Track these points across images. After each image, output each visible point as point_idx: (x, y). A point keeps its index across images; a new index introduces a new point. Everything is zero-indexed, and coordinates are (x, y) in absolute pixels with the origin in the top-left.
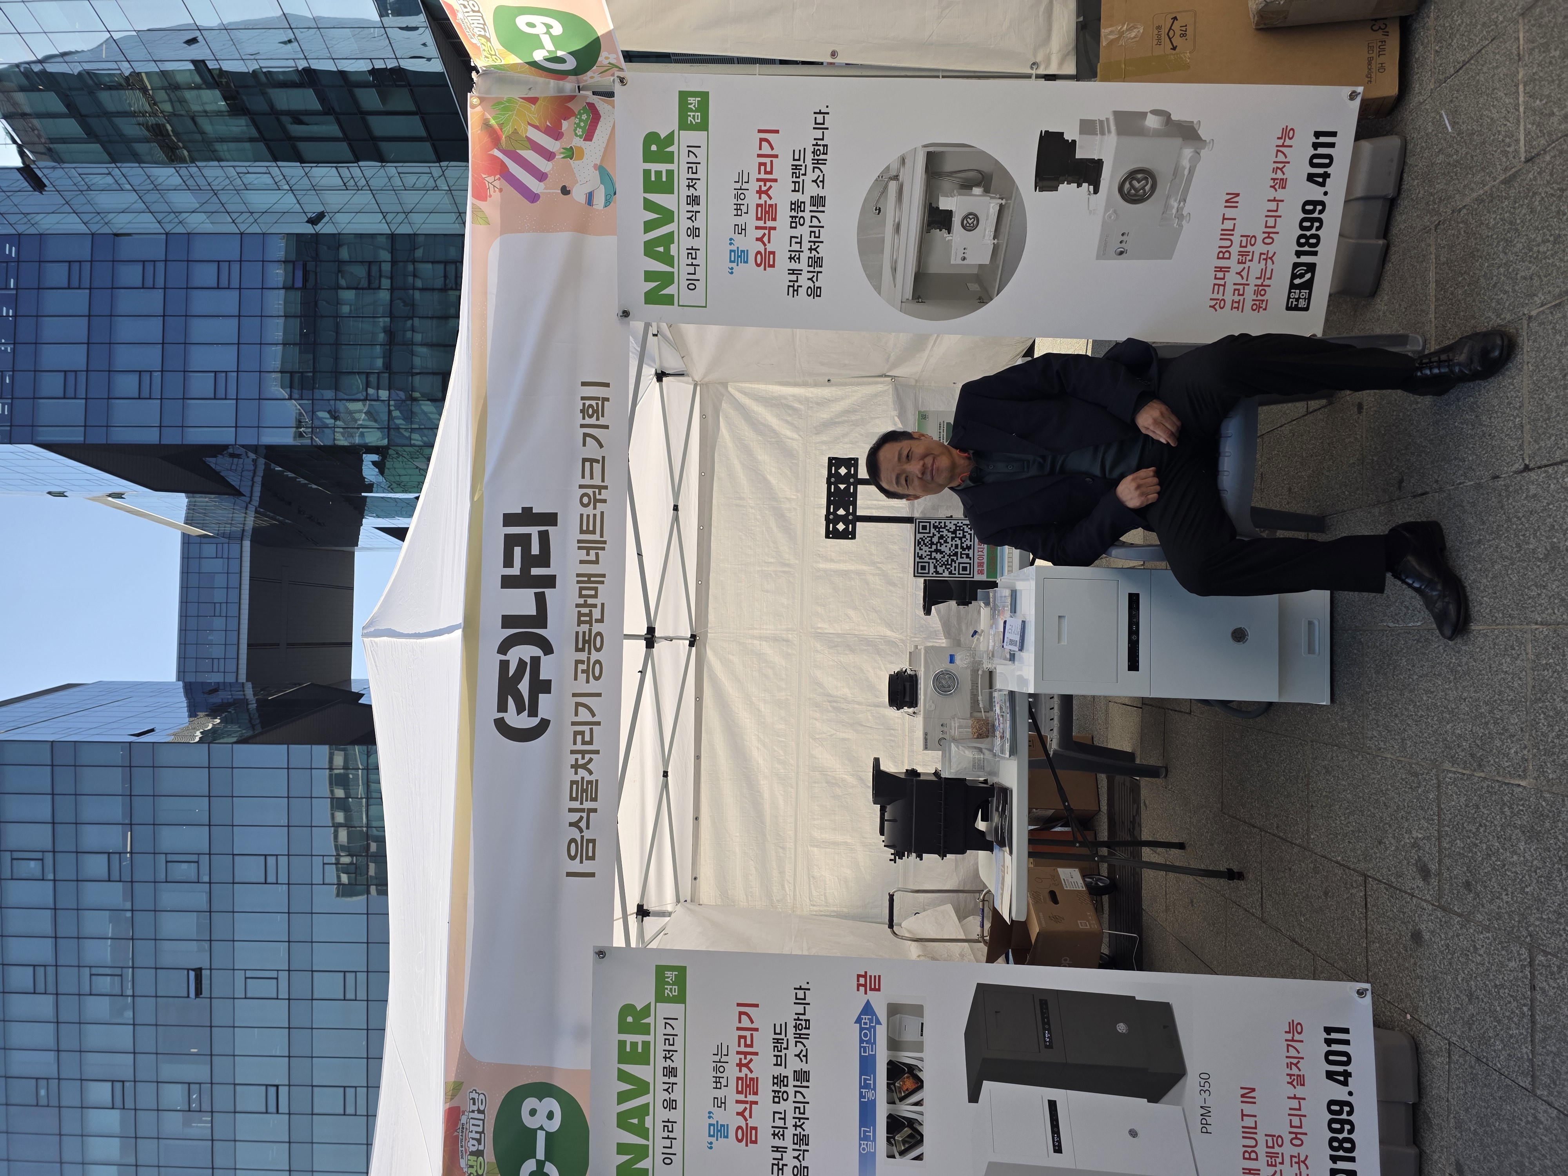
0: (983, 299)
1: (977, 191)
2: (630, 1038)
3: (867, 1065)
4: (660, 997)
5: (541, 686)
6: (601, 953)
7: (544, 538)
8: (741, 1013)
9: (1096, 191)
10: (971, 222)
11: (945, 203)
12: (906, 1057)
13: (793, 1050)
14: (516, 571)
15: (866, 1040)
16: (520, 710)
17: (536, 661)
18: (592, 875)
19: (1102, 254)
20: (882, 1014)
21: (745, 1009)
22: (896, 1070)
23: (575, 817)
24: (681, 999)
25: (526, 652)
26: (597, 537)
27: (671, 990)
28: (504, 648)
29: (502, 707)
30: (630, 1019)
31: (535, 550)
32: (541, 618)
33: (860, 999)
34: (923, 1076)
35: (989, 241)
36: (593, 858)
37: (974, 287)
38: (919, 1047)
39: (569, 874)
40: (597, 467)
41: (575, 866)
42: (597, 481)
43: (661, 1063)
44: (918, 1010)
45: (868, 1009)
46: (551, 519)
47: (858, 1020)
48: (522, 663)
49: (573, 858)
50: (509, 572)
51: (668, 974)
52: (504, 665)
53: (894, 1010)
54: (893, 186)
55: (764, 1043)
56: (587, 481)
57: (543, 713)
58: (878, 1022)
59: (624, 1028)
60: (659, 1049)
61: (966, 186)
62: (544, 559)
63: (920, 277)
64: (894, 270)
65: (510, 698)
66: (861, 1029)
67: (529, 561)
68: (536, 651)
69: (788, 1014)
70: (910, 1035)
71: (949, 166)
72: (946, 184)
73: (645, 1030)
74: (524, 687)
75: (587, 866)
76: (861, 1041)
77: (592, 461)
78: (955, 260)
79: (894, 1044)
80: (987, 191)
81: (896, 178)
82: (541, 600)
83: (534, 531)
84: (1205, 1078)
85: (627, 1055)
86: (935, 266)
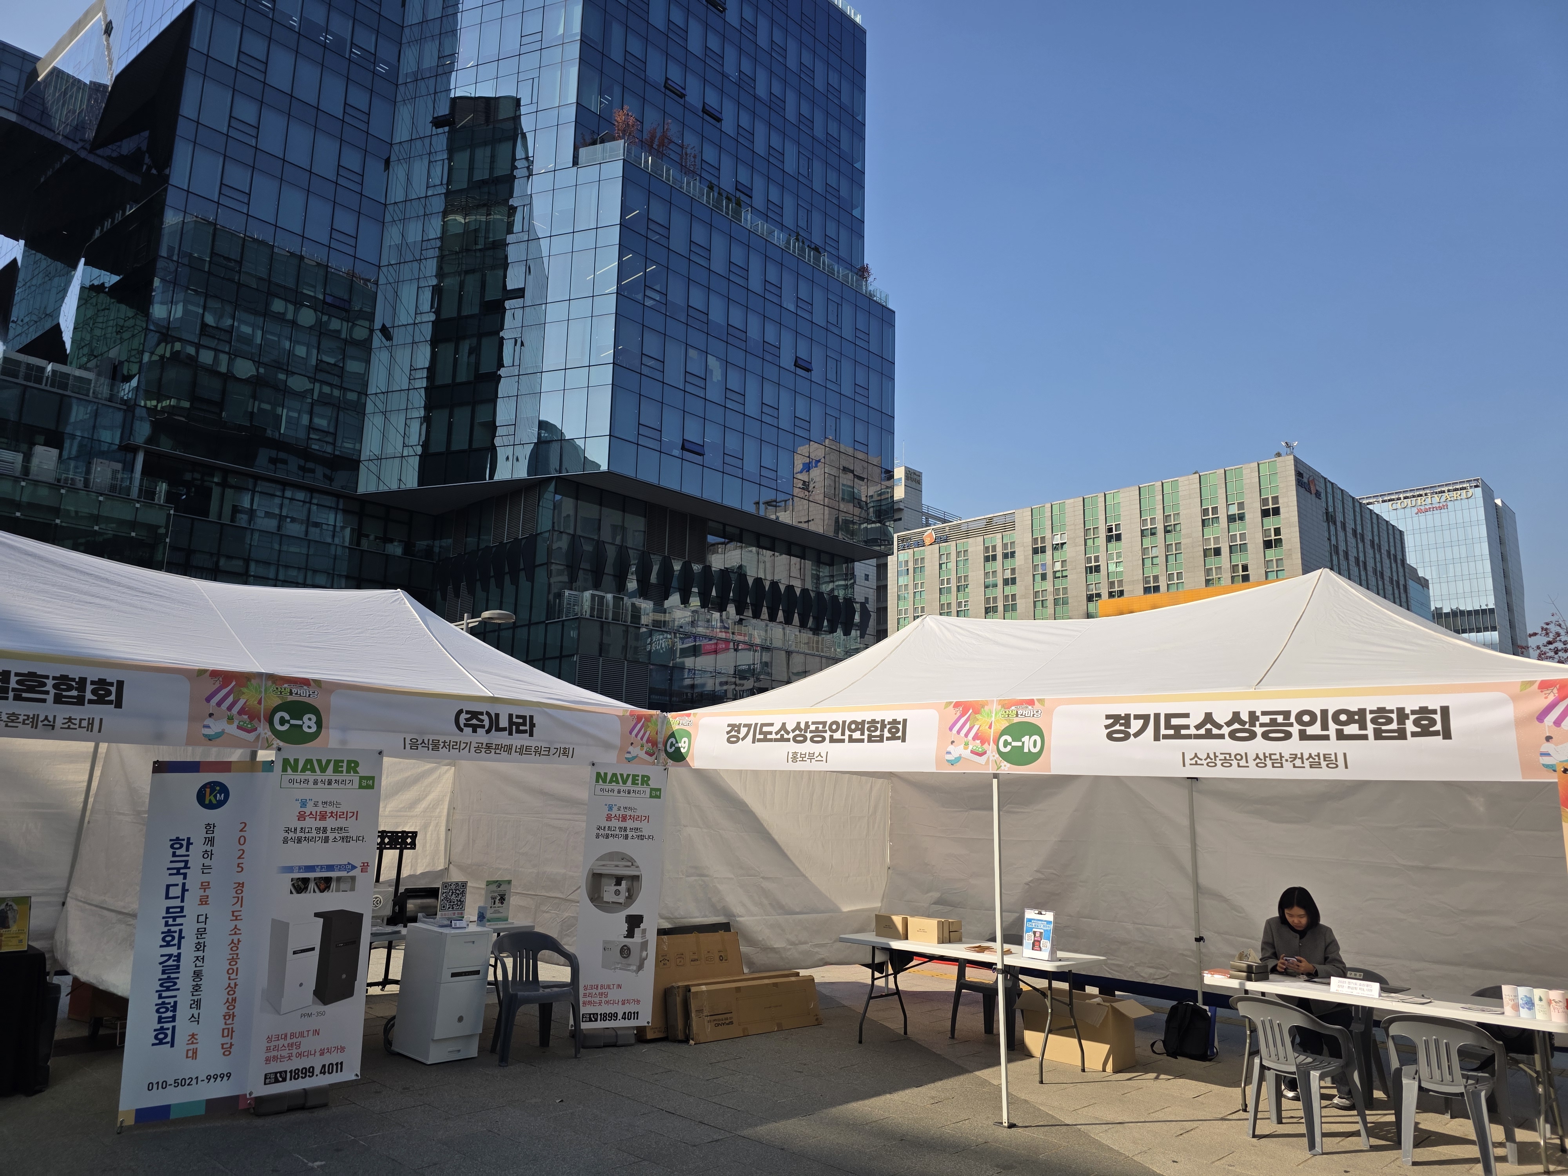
0: (592, 900)
1: (627, 894)
2: (345, 765)
3: (330, 868)
4: (361, 778)
5: (475, 728)
6: (380, 753)
7: (525, 732)
8: (354, 813)
9: (625, 937)
10: (617, 893)
11: (624, 883)
12: (333, 885)
13: (337, 836)
14: (515, 720)
15: (341, 867)
16: (467, 720)
17: (483, 727)
18: (405, 748)
19: (605, 942)
20: (351, 874)
21: (355, 814)
22: (328, 880)
23: (426, 742)
24: (361, 787)
25: (487, 723)
26: (524, 752)
27: (364, 783)
28: (488, 714)
29: (468, 712)
30: (353, 765)
31: (522, 728)
32: (499, 729)
33: (358, 864)
34: (325, 893)
35: (611, 900)
36: (411, 749)
37: (596, 896)
38: (338, 890)
39: (405, 738)
40: (547, 753)
41: (408, 742)
42: (542, 753)
43: (333, 778)
44: (353, 889)
45: (354, 867)
46: (531, 735)
47: (349, 864)
48: (482, 721)
49: (411, 740)
50: (514, 717)
51: (371, 781)
52: (482, 713)
53: (353, 879)
54: (630, 864)
55: (341, 823)
56: (543, 749)
57: (466, 729)
58: (348, 872)
59: (349, 762)
60: (339, 777)
61: (629, 890)
62: (519, 731)
63: (600, 875)
64: (603, 865)
65: (470, 716)
66: (345, 865)
67: (518, 725)
68: (487, 727)
69: (353, 833)
70: (343, 886)
71: (635, 883)
72: (630, 883)
73: (348, 772)
74: (474, 722)
75: (408, 746)
76: (340, 865)
77: (549, 751)
78: (606, 888)
79: (339, 879)
80: (627, 898)
81: (632, 865)
82: (504, 729)
83: (527, 728)
84: (322, 1014)
85: (338, 764)
86: (604, 881)
